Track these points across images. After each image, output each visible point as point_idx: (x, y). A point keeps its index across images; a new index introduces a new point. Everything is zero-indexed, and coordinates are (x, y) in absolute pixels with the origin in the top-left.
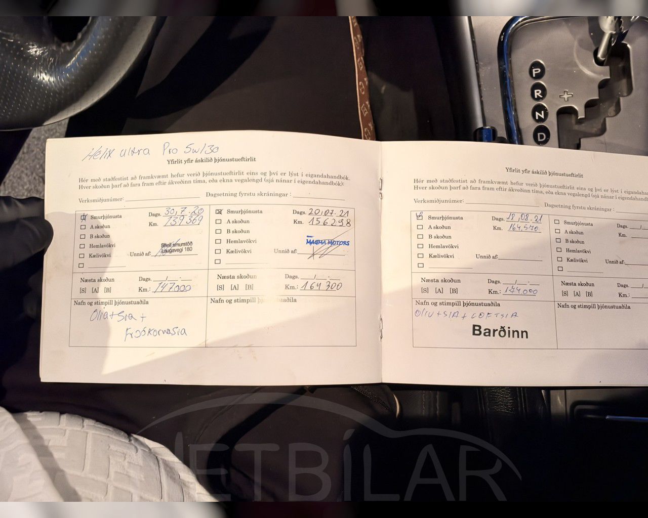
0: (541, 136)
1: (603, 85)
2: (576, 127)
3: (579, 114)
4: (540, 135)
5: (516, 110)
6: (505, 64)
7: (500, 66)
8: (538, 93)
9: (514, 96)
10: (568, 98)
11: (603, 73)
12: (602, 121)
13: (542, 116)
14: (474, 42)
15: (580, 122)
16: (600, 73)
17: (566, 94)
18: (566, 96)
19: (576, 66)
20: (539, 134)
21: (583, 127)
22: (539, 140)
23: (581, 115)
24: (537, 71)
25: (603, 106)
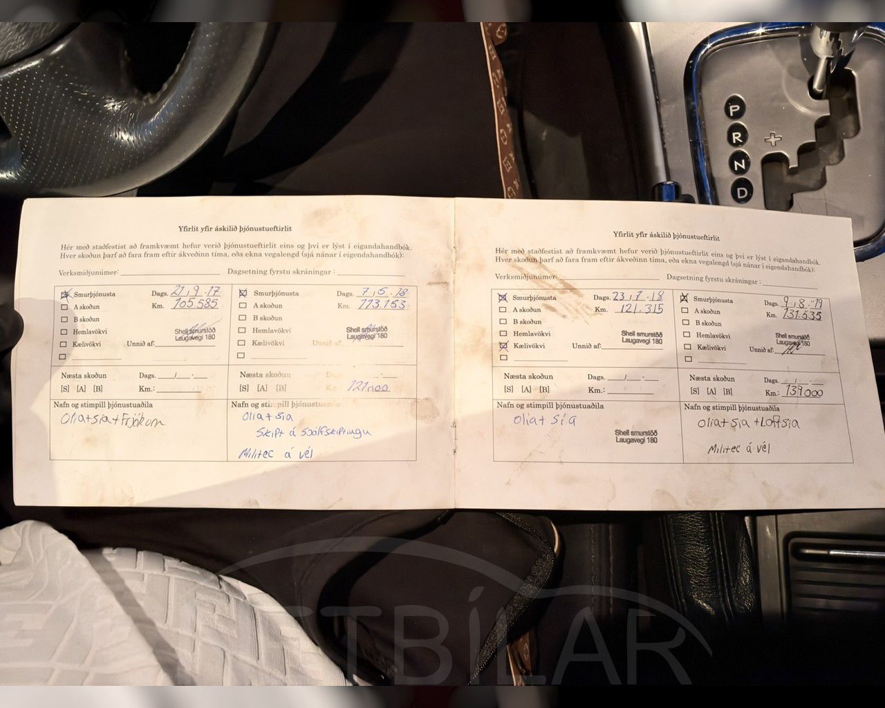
0: (742, 192)
1: (821, 124)
2: (788, 179)
3: (791, 161)
4: (741, 190)
5: (708, 159)
6: (694, 101)
7: (688, 103)
8: (736, 137)
9: (706, 141)
10: (775, 142)
11: (821, 109)
12: (821, 170)
13: (743, 167)
14: (653, 74)
15: (793, 172)
16: (817, 110)
17: (773, 137)
18: (773, 140)
19: (787, 101)
20: (739, 189)
21: (797, 179)
22: (739, 197)
23: (794, 164)
24: (736, 108)
25: (823, 150)
